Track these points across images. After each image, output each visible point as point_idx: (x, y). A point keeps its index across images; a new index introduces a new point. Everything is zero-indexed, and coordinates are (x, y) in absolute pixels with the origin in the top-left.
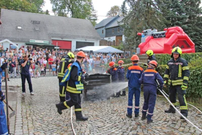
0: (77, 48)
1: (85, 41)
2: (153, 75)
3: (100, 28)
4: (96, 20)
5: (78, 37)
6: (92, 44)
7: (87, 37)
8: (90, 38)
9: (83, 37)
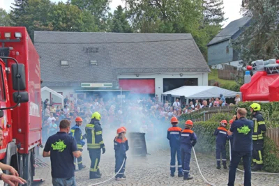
0: (164, 91)
1: (179, 77)
2: (188, 135)
3: (222, 42)
4: (222, 20)
5: (167, 70)
6: (193, 82)
7: (182, 69)
8: (188, 70)
9: (174, 70)
